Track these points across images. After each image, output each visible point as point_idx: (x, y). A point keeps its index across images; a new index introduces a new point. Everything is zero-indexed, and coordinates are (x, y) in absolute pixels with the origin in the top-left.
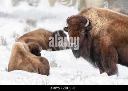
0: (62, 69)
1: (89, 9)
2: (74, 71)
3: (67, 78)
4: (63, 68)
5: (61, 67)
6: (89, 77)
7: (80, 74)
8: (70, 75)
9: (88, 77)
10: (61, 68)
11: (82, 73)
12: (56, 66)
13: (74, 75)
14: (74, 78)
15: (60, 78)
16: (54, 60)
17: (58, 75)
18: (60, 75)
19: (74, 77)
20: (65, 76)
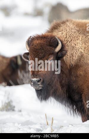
0: (22, 115)
1: (64, 23)
2: (41, 118)
3: (30, 129)
4: (23, 113)
5: (20, 111)
6: (64, 128)
7: (50, 122)
8: (35, 124)
9: (62, 126)
10: (20, 113)
11: (54, 122)
12: (13, 110)
13: (41, 124)
14: (41, 129)
15: (20, 129)
16: (9, 100)
17: (16, 125)
18: (19, 124)
19: (41, 127)
20: (27, 125)
